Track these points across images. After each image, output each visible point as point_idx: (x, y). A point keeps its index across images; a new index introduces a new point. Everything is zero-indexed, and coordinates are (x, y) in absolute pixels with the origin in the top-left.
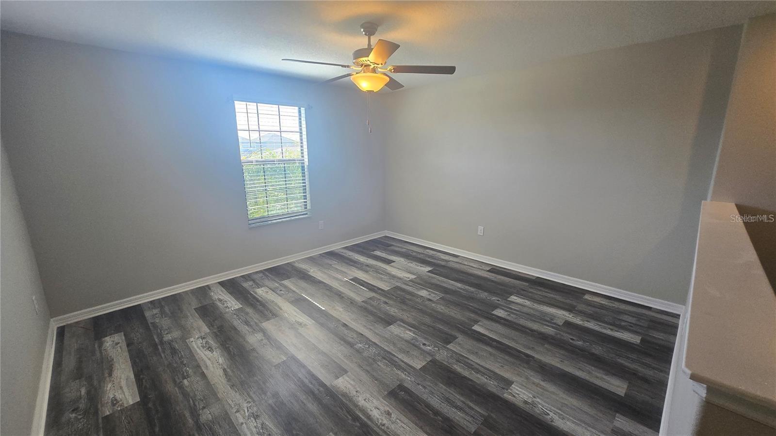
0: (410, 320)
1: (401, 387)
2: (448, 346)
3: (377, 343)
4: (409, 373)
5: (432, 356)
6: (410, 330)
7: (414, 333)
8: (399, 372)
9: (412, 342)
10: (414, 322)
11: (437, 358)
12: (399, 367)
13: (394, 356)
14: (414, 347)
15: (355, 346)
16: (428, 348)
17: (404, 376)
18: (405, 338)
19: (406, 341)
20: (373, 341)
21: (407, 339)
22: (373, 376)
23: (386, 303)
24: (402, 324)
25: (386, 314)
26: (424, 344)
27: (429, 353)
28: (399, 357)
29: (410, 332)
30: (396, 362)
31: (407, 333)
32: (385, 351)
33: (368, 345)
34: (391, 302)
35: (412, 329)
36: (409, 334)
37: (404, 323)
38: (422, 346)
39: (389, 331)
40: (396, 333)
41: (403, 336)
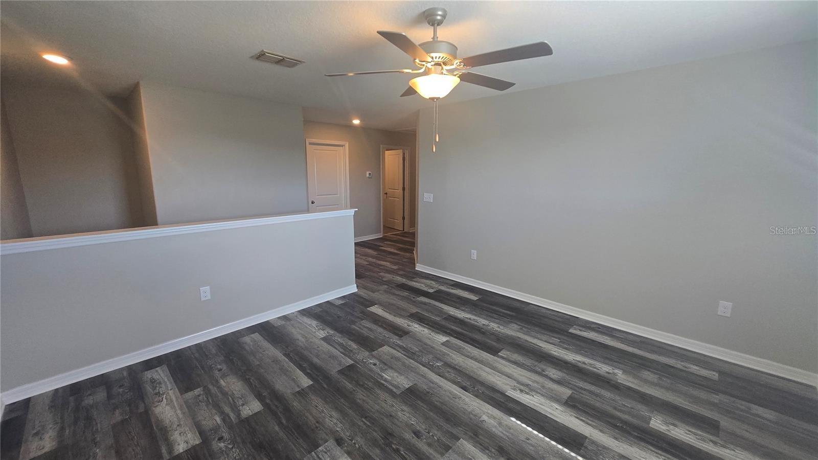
0: (383, 395)
1: (401, 336)
2: (353, 362)
3: (421, 366)
4: (394, 343)
5: (372, 355)
6: (386, 380)
7: (382, 377)
8: (401, 344)
9: (386, 367)
10: (379, 392)
11: (368, 353)
12: (401, 347)
13: (404, 355)
14: (386, 362)
15: (443, 363)
16: (371, 362)
17: (398, 342)
18: (393, 371)
19: (392, 368)
20: (426, 369)
21: (390, 371)
22: (421, 341)
23: (417, 434)
24: (395, 390)
25: (414, 407)
26: (375, 365)
27: (374, 357)
28: (400, 354)
29: (386, 378)
30: (403, 350)
31: (390, 376)
32: (413, 359)
33: (430, 364)
34: (408, 436)
35: (382, 382)
36: (388, 375)
37: (391, 391)
38: (378, 363)
39: (410, 380)
40: (403, 377)
41: (395, 374)
